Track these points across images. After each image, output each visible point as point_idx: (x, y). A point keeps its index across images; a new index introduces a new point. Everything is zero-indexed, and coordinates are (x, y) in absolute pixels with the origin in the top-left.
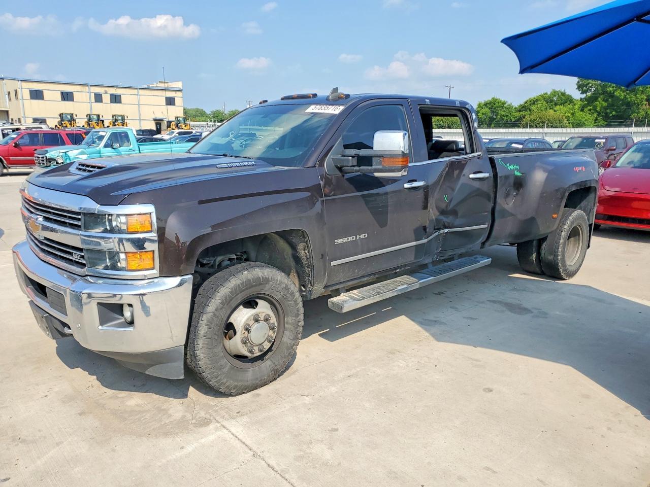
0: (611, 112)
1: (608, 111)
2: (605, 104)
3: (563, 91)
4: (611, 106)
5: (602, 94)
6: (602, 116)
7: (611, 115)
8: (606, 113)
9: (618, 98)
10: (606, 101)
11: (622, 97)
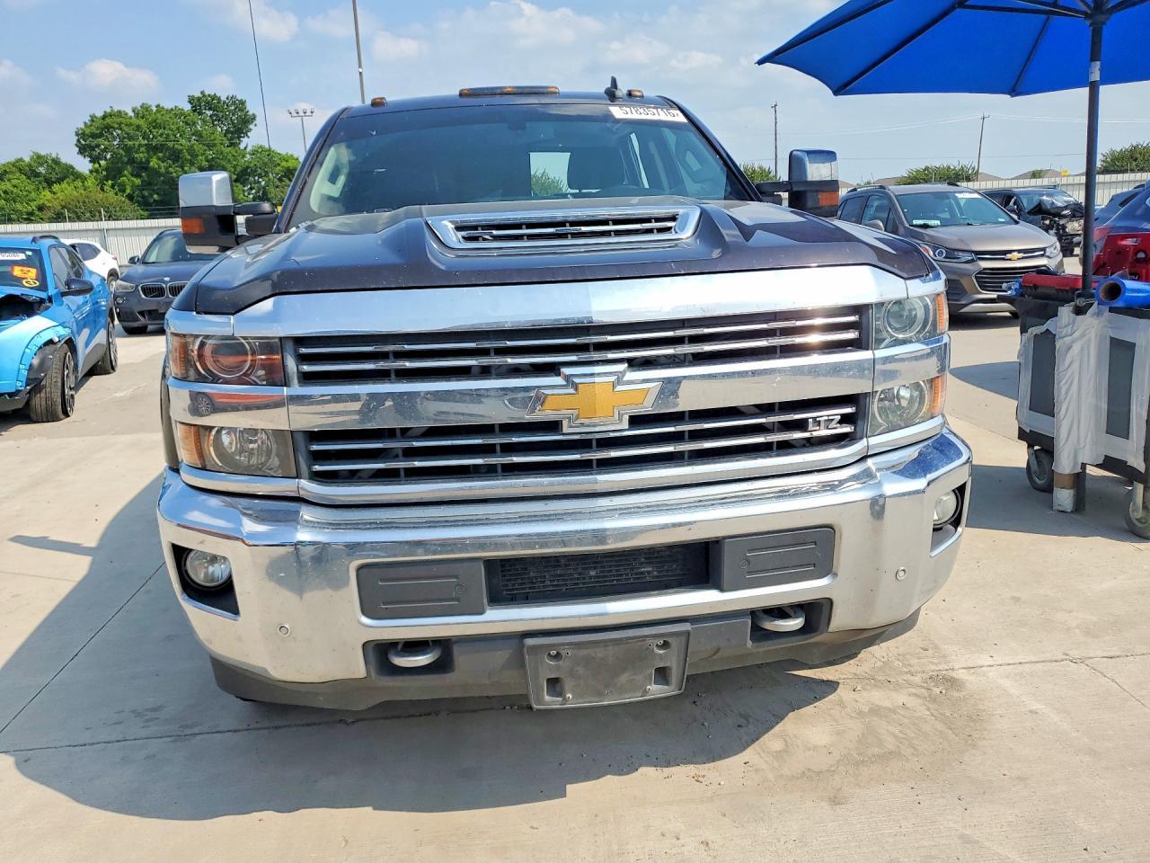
0: (151, 196)
1: (146, 193)
2: (138, 181)
3: (54, 156)
4: (147, 184)
5: (127, 163)
6: (138, 202)
7: (152, 201)
8: (143, 197)
9: (156, 172)
10: (138, 176)
11: (163, 170)
